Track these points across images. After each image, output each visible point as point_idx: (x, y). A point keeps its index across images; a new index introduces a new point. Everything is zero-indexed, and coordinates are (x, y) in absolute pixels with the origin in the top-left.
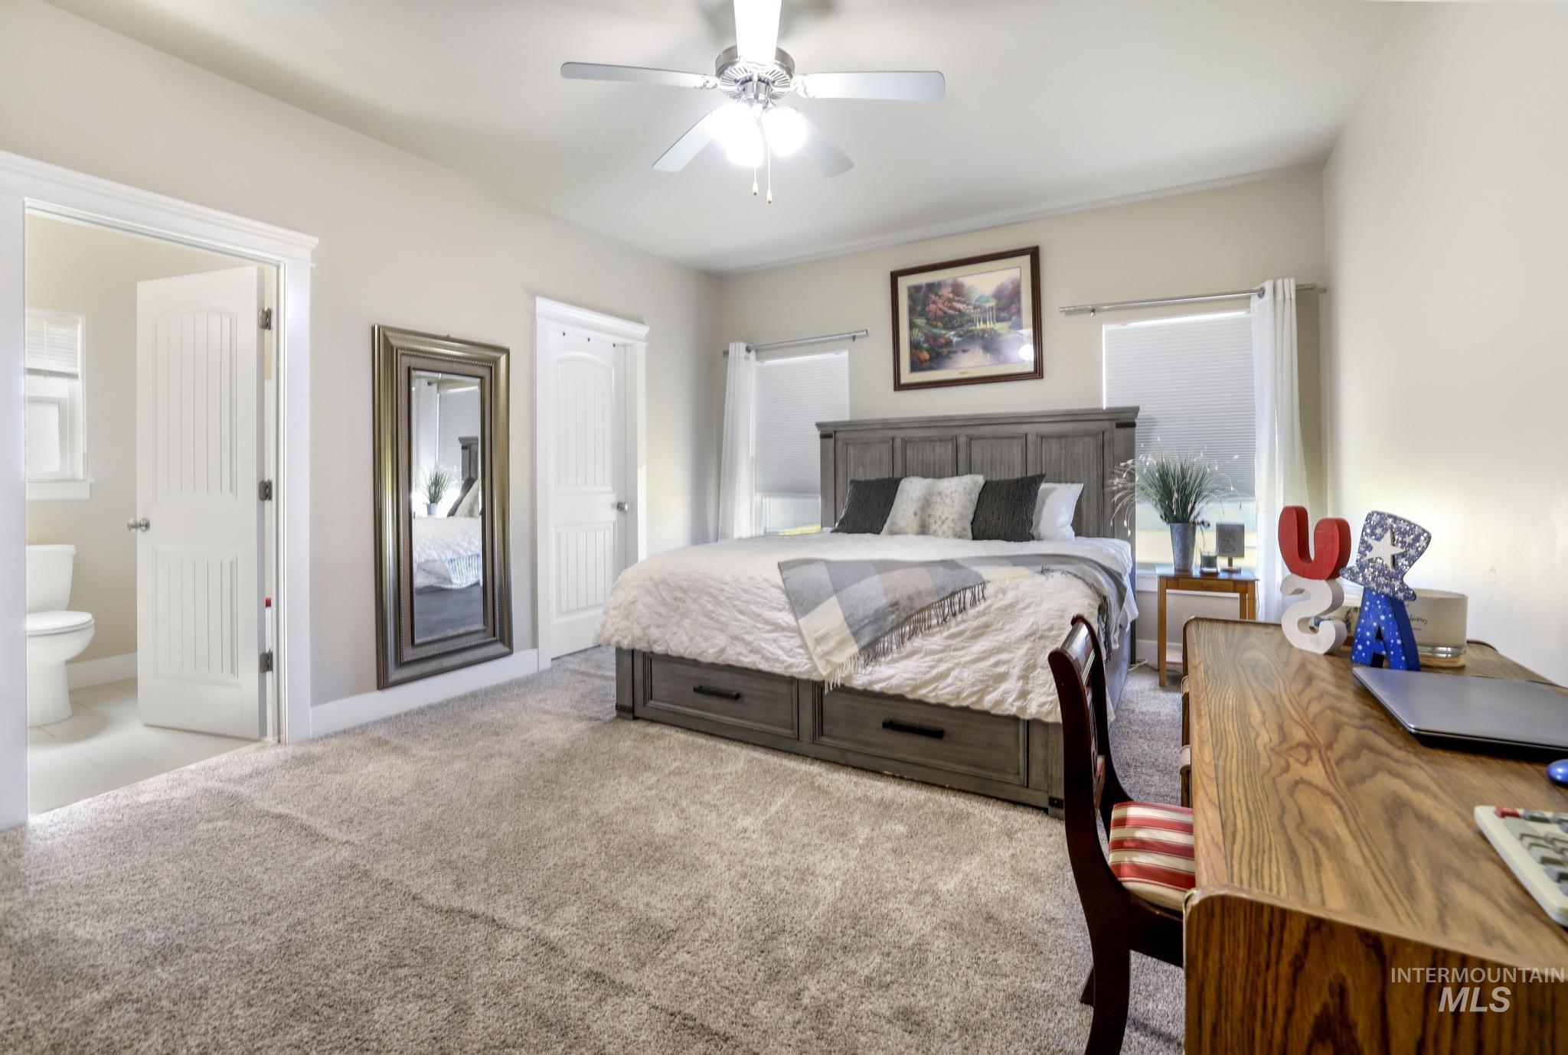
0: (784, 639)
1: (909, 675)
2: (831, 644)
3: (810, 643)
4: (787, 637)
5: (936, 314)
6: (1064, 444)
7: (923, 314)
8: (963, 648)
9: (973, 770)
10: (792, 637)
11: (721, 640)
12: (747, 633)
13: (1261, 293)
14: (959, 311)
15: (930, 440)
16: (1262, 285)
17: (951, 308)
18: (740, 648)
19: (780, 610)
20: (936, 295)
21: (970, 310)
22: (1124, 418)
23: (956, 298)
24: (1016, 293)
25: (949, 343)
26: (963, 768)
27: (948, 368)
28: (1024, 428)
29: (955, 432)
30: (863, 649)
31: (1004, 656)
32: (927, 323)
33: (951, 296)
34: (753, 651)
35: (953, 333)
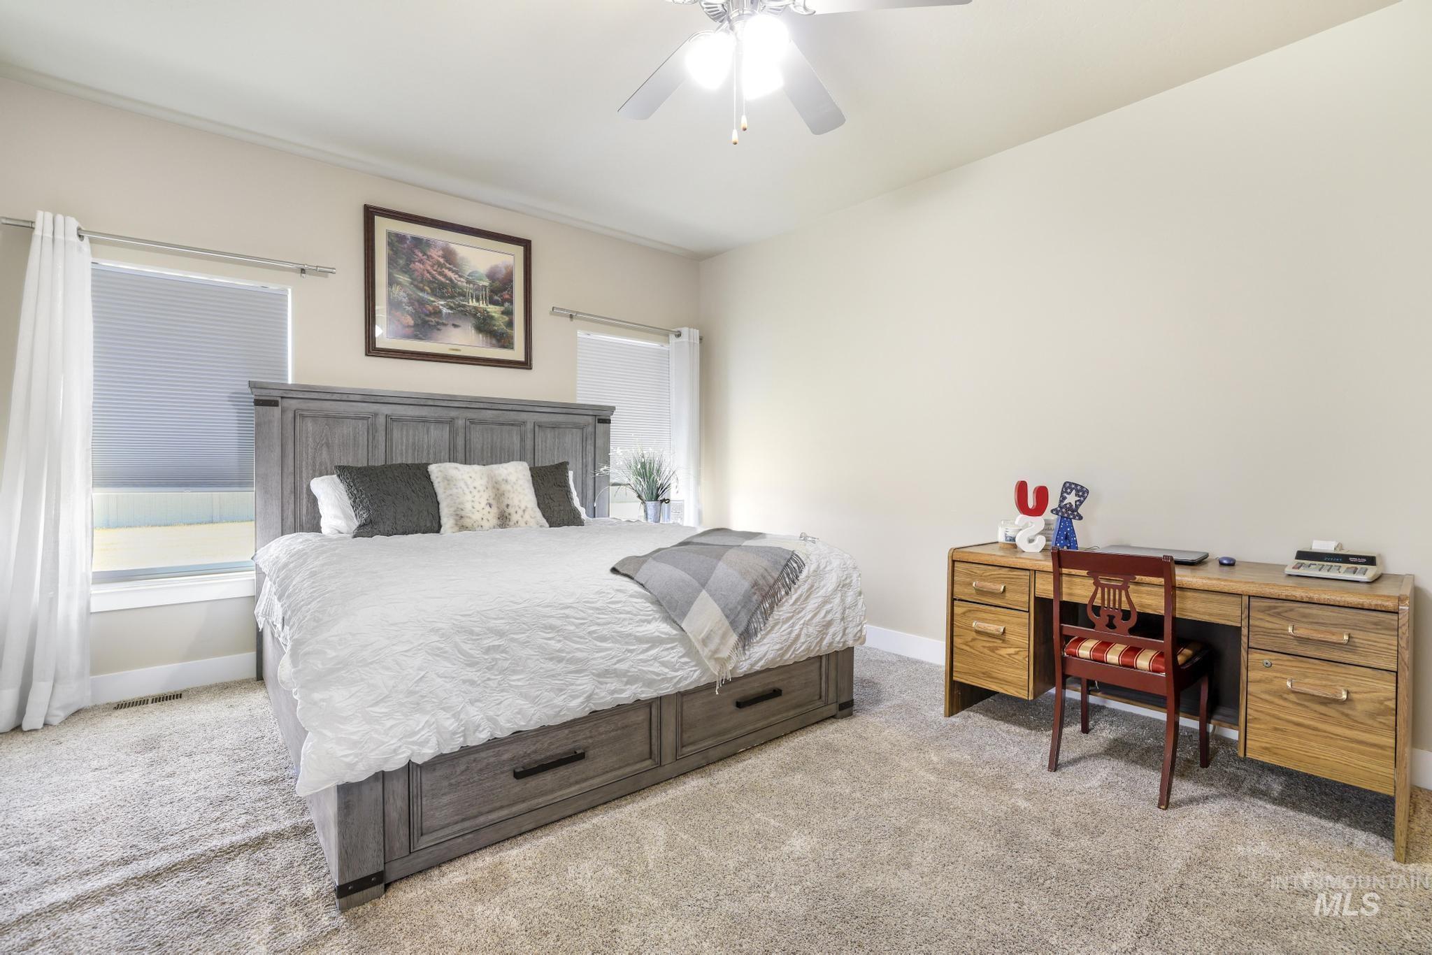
0: (665, 653)
1: (778, 647)
2: (716, 640)
3: (698, 646)
4: (668, 649)
5: (423, 275)
6: (557, 433)
7: (406, 270)
8: (803, 609)
9: (798, 711)
10: (672, 648)
11: (585, 684)
12: (619, 661)
13: (679, 335)
14: (451, 280)
15: (424, 420)
16: (679, 329)
17: (441, 274)
18: (613, 684)
19: (649, 622)
20: (425, 254)
21: (462, 283)
22: (603, 415)
23: (448, 265)
24: (507, 282)
25: (437, 313)
26: (791, 713)
27: (436, 340)
28: (524, 416)
29: (453, 413)
30: (741, 635)
31: (828, 607)
32: (412, 283)
33: (442, 260)
34: (632, 680)
35: (442, 303)
